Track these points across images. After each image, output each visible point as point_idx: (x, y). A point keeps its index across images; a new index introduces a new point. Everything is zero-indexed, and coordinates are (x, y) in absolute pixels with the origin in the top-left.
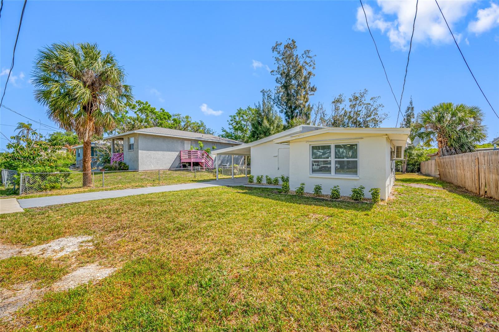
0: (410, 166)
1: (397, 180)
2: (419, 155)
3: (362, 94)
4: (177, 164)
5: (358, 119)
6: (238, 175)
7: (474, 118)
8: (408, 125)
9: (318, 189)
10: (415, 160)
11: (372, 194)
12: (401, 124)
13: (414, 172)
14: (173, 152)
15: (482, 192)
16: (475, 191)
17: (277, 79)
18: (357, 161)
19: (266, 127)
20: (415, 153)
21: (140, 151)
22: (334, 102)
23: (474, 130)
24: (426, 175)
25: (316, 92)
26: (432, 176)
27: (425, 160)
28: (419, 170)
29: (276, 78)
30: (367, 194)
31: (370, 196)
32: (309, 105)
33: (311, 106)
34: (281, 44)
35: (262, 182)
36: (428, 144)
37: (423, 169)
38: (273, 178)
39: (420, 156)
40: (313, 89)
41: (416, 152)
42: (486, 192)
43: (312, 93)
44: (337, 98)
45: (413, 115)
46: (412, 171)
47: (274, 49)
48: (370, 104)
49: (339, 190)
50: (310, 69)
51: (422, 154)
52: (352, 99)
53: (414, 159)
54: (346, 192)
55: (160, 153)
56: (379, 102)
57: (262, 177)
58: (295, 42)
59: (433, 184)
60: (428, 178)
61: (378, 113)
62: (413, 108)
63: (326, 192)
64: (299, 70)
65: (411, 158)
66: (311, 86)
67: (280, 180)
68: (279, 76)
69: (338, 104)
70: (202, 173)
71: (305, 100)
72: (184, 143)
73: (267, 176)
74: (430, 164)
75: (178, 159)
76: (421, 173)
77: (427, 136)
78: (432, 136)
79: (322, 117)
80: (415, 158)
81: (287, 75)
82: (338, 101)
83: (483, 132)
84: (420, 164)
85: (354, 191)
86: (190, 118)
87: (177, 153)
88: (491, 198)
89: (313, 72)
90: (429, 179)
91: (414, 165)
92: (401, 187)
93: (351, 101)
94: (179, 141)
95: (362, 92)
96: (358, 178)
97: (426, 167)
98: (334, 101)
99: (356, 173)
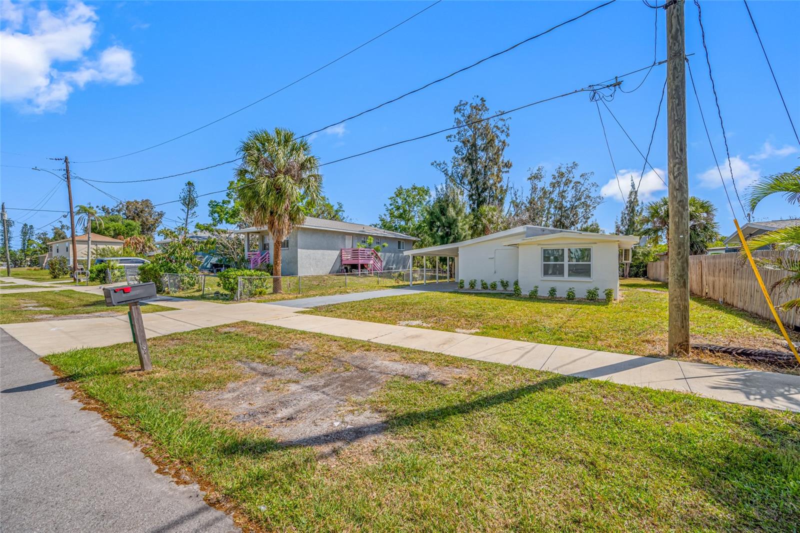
0: (635, 268)
1: (621, 285)
2: (645, 254)
3: (570, 169)
4: (337, 267)
5: (564, 203)
6: (419, 280)
7: (707, 212)
8: (631, 215)
9: (553, 291)
10: (641, 261)
11: (606, 294)
12: (622, 213)
13: (639, 277)
14: (334, 251)
15: (704, 294)
16: (699, 294)
17: (456, 148)
18: (590, 264)
19: (453, 217)
20: (640, 252)
21: (299, 250)
22: (530, 179)
23: (705, 228)
24: (654, 280)
25: (512, 168)
26: (659, 281)
27: (652, 260)
28: (645, 274)
29: (455, 146)
30: (602, 295)
31: (605, 297)
32: (501, 187)
33: (505, 188)
34: (467, 103)
35: (476, 288)
36: (656, 241)
37: (651, 273)
38: (489, 283)
39: (647, 256)
40: (508, 165)
41: (642, 250)
42: (707, 293)
43: (506, 169)
44: (534, 173)
45: (637, 201)
46: (636, 275)
47: (457, 110)
48: (579, 182)
49: (574, 292)
50: (503, 137)
51: (649, 253)
52: (557, 175)
53: (639, 259)
54: (581, 293)
55: (320, 252)
56: (592, 180)
57: (475, 282)
58: (485, 101)
59: (661, 289)
60: (655, 283)
61: (590, 195)
62: (636, 192)
63: (561, 293)
64: (491, 140)
65: (635, 258)
66: (505, 161)
67: (499, 284)
68: (460, 144)
69: (536, 182)
70: (370, 278)
71: (499, 180)
72: (345, 239)
73: (482, 281)
74: (659, 266)
75: (339, 260)
76: (648, 278)
77: (654, 232)
78: (660, 233)
79: (514, 199)
80: (640, 257)
81: (474, 145)
82: (536, 177)
83: (715, 230)
84: (646, 266)
85: (589, 292)
86: (328, 199)
87: (338, 252)
88: (710, 298)
89: (507, 141)
90: (657, 284)
91: (638, 267)
92: (627, 291)
93: (554, 178)
94: (340, 237)
95: (569, 166)
96: (591, 281)
97: (654, 271)
98: (529, 176)
99: (590, 276)
